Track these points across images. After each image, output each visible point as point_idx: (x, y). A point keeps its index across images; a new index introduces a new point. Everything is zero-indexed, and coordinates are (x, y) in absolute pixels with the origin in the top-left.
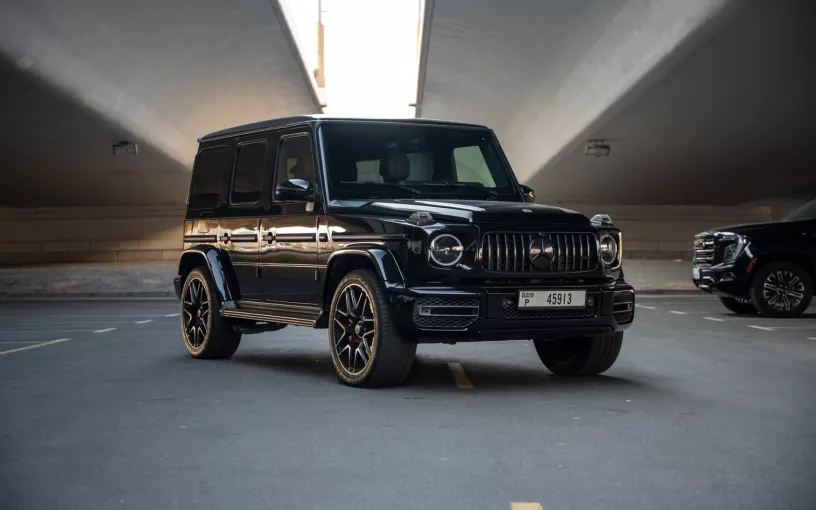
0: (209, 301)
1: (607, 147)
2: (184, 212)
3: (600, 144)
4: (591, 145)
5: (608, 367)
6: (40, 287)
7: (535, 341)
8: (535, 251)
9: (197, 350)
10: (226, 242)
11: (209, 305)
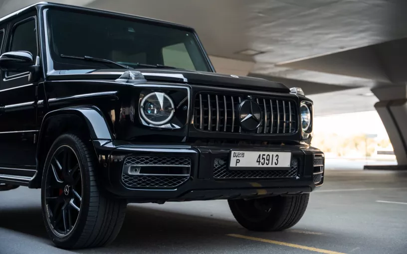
5: (292, 225)
7: (228, 201)
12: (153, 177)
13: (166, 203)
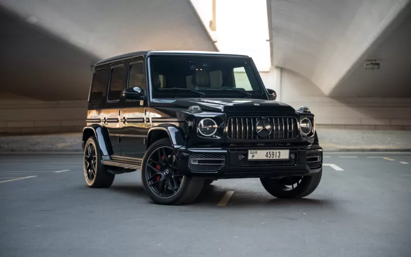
0: (96, 156)
1: (378, 64)
2: (87, 105)
3: (374, 62)
4: (368, 63)
6: (50, 146)
8: (260, 128)
9: (91, 183)
10: (105, 123)
11: (96, 158)
12: (210, 165)
13: (219, 180)
